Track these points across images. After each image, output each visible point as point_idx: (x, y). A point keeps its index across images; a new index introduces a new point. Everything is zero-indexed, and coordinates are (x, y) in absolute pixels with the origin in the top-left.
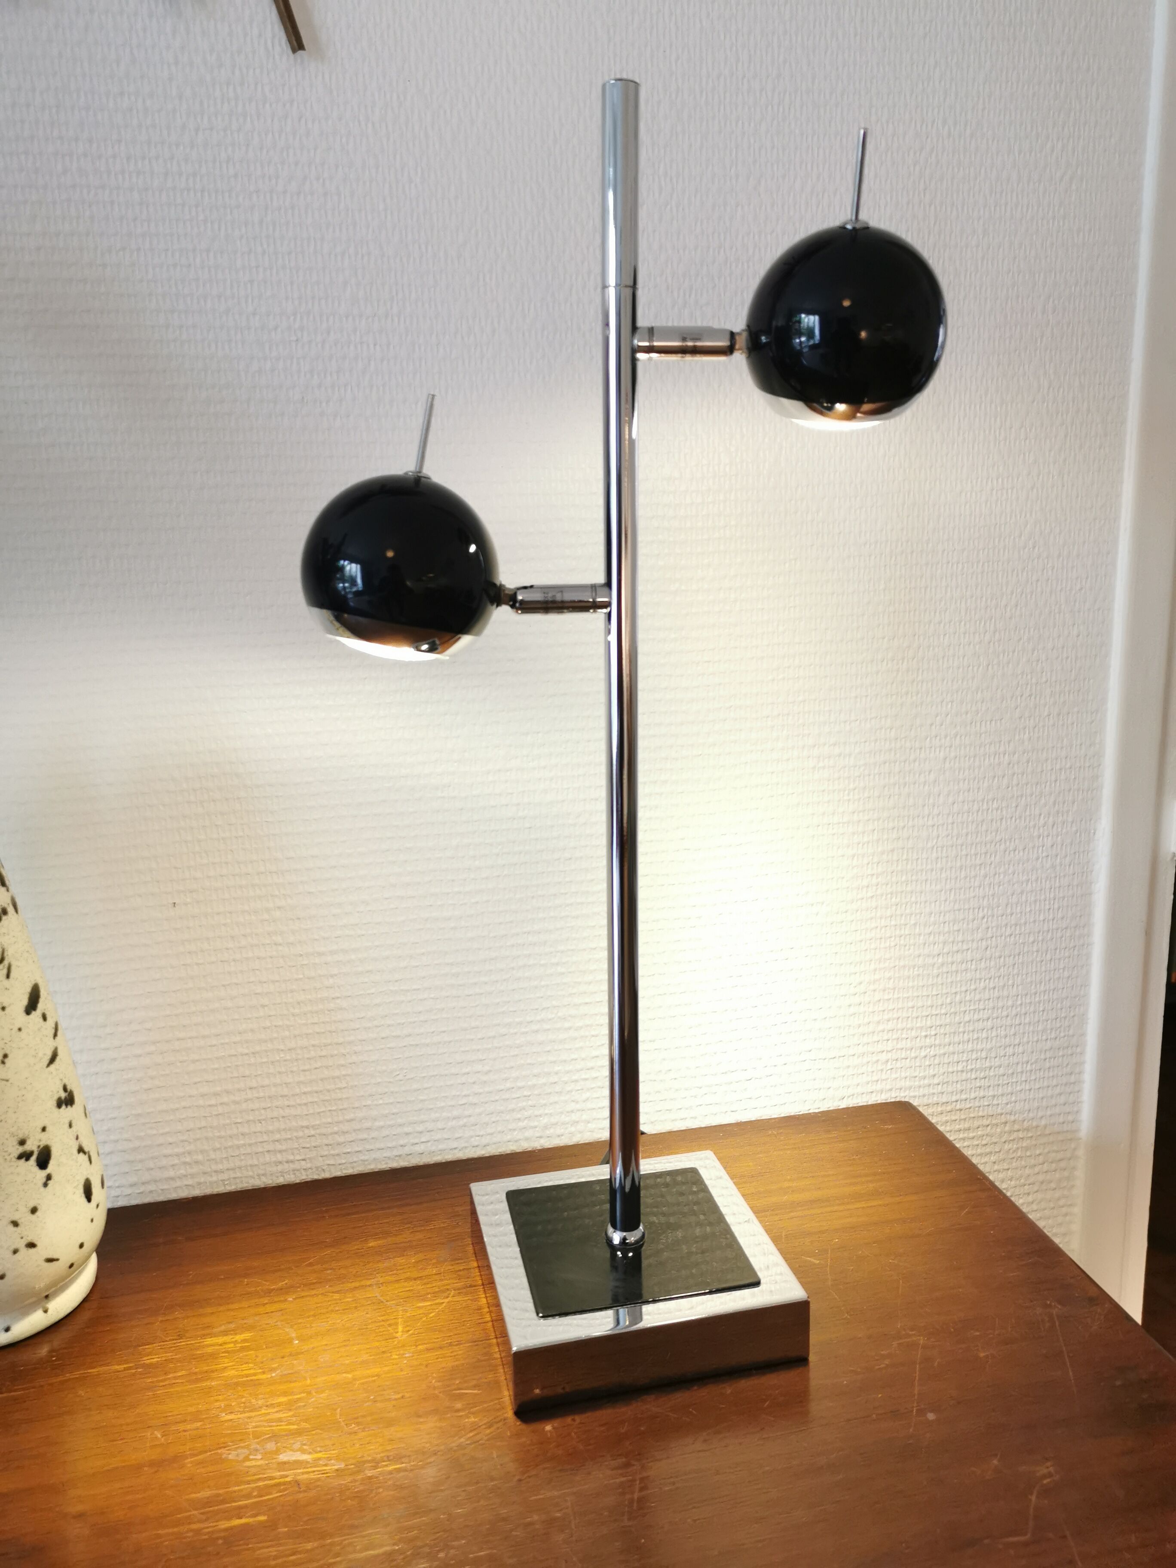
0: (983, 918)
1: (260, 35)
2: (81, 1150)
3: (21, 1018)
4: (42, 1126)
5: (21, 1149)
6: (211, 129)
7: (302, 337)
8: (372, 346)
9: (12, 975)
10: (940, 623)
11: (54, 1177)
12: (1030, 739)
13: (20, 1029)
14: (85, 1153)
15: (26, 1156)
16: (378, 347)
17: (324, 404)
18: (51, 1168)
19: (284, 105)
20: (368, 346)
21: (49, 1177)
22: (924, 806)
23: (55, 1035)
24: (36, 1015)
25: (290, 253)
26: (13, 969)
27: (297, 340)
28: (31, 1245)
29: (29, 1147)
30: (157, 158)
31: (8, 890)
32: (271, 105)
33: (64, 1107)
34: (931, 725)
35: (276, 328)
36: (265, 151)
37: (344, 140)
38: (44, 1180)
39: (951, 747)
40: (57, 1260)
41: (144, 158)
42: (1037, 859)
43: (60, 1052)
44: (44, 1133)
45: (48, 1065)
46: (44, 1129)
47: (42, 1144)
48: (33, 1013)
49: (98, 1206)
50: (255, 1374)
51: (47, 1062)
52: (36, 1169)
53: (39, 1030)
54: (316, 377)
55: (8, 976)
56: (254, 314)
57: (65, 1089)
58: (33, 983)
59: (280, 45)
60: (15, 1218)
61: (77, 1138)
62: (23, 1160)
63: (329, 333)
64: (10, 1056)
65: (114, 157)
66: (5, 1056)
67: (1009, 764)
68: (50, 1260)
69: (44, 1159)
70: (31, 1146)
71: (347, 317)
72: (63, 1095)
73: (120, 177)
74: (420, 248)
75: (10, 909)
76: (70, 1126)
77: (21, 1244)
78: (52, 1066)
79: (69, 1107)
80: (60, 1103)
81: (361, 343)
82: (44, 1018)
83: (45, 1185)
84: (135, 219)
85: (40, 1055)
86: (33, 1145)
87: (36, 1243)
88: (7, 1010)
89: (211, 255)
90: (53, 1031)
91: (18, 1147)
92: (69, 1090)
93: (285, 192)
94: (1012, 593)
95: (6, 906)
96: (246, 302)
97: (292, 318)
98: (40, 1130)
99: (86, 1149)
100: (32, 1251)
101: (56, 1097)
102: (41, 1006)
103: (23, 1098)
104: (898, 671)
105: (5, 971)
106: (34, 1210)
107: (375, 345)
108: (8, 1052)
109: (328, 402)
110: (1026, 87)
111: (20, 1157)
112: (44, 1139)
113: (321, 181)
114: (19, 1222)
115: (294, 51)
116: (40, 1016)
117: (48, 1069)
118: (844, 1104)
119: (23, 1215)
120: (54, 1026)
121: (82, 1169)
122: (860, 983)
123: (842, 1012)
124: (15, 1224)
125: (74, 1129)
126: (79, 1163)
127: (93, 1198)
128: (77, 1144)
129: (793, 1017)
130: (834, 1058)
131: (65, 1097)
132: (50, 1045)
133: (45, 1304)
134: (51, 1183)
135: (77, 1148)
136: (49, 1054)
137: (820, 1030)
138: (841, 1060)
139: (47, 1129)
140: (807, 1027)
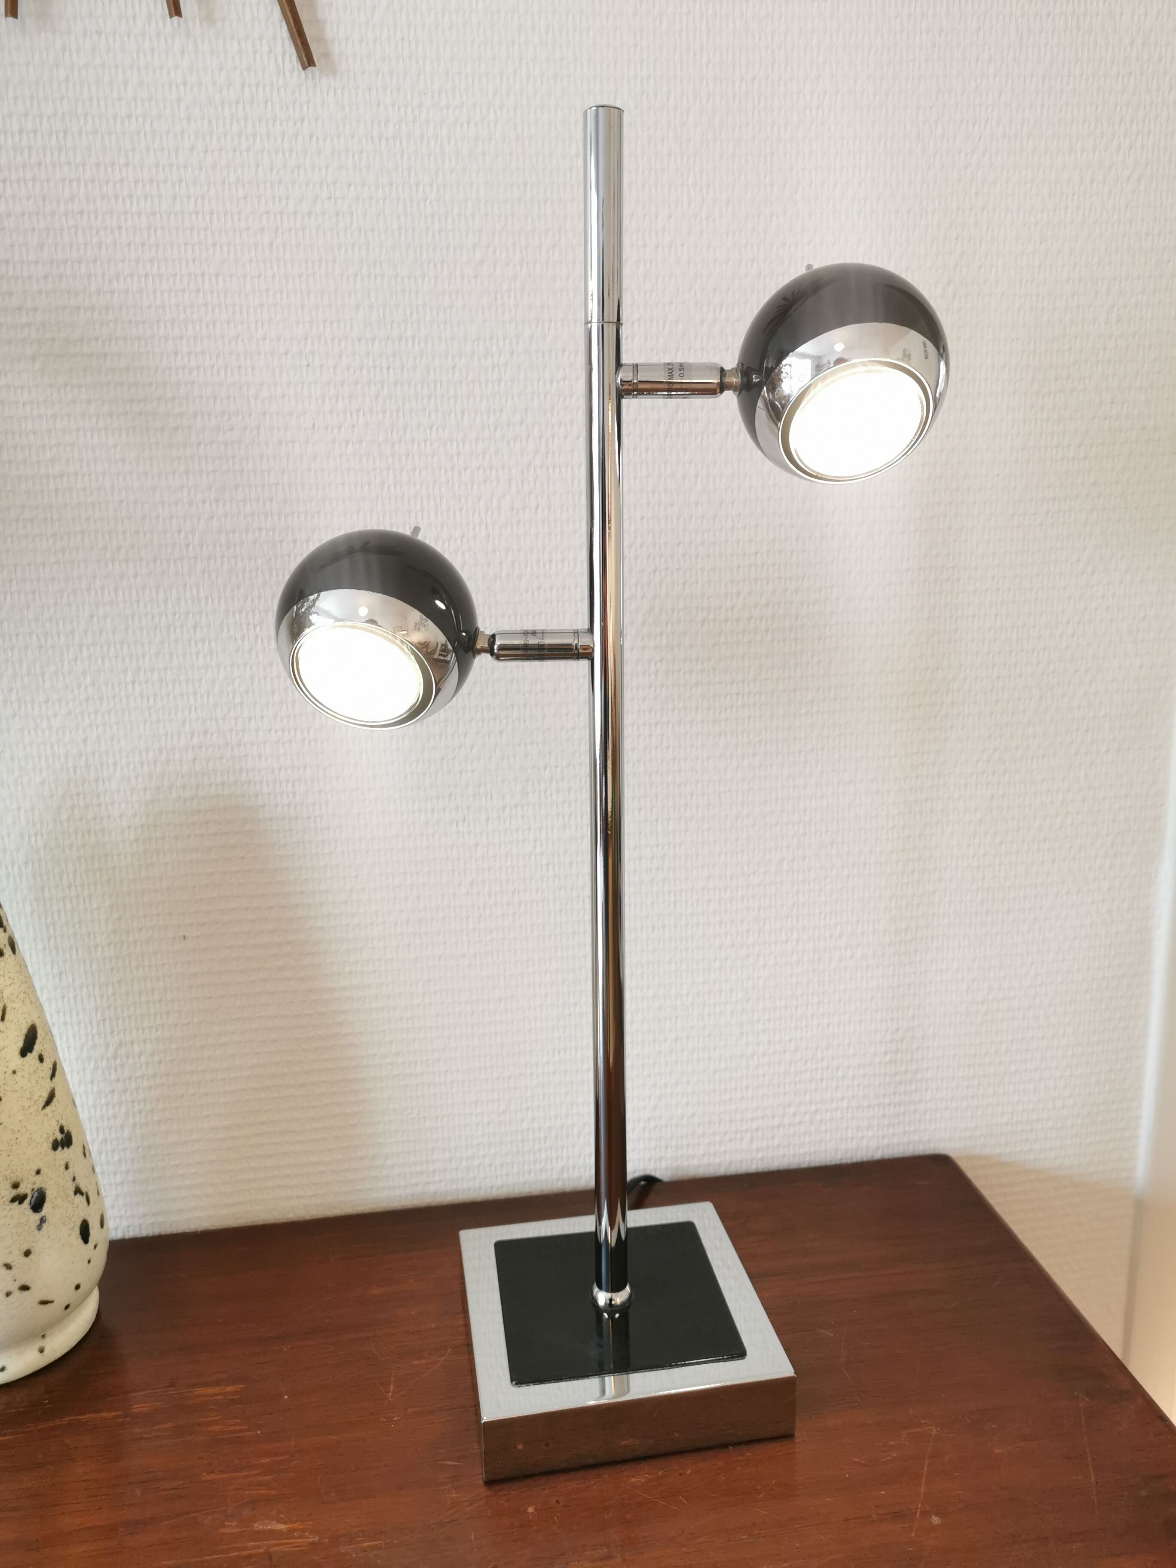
0: (1032, 964)
1: (270, 52)
2: (78, 1191)
3: (16, 1061)
4: (35, 1169)
5: (14, 1192)
6: (221, 150)
7: (313, 362)
8: (385, 370)
9: (7, 1017)
10: (988, 653)
11: (50, 1219)
12: (1086, 776)
13: (14, 1072)
14: (82, 1194)
15: (19, 1199)
16: (391, 371)
17: (336, 430)
18: (46, 1209)
19: (295, 124)
20: (381, 369)
21: (43, 1220)
22: (969, 846)
23: (53, 1076)
24: (32, 1057)
25: (300, 276)
26: (8, 1010)
27: (308, 365)
28: (25, 1288)
29: (22, 1190)
30: (165, 182)
31: (5, 931)
32: (281, 124)
33: (60, 1148)
34: (978, 761)
35: (286, 354)
36: (275, 171)
37: (356, 157)
38: (38, 1222)
39: (999, 784)
40: (52, 1302)
41: (151, 182)
42: (1093, 903)
43: (57, 1093)
44: (38, 1176)
45: (44, 1107)
46: (38, 1172)
47: (36, 1187)
48: (29, 1054)
49: (95, 1247)
50: (241, 1431)
51: (43, 1104)
52: (30, 1212)
53: (35, 1072)
54: (327, 402)
55: (3, 1019)
56: (264, 339)
58: (28, 1024)
59: (291, 61)
60: (9, 1261)
61: (74, 1179)
62: (17, 1203)
63: (340, 356)
64: (4, 1099)
65: (122, 181)
67: (1063, 802)
68: (44, 1303)
69: (38, 1202)
70: (25, 1188)
71: (360, 340)
72: (59, 1136)
73: (128, 202)
74: (435, 267)
76: (67, 1167)
77: (14, 1287)
78: (49, 1109)
79: (66, 1148)
80: (55, 1145)
81: (375, 367)
82: (41, 1059)
83: (39, 1228)
84: (143, 245)
85: (36, 1097)
86: (26, 1188)
87: (30, 1285)
89: (221, 278)
90: (50, 1072)
91: (11, 1190)
92: (66, 1131)
93: (295, 213)
94: (1068, 622)
95: (3, 947)
96: (256, 327)
97: (303, 343)
98: (34, 1173)
99: (84, 1190)
100: (26, 1293)
101: (51, 1139)
102: (37, 1048)
103: (18, 1141)
104: (942, 704)
106: (27, 1253)
107: (388, 368)
108: (2, 1095)
109: (340, 428)
110: (1090, 81)
111: (13, 1200)
112: (38, 1182)
113: (333, 200)
114: (13, 1264)
115: (304, 68)
116: (37, 1057)
117: (44, 1110)
118: (878, 1155)
119: (16, 1258)
120: (51, 1066)
121: (79, 1210)
122: (897, 1030)
123: (877, 1060)
124: (8, 1267)
125: (70, 1170)
126: (76, 1205)
127: (90, 1239)
128: (74, 1185)
129: (825, 1063)
130: (868, 1107)
131: (62, 1138)
132: (47, 1086)
133: (40, 1343)
134: (45, 1226)
135: (74, 1189)
136: (45, 1095)
137: (854, 1077)
138: (876, 1108)
139: (41, 1172)
140: (840, 1073)
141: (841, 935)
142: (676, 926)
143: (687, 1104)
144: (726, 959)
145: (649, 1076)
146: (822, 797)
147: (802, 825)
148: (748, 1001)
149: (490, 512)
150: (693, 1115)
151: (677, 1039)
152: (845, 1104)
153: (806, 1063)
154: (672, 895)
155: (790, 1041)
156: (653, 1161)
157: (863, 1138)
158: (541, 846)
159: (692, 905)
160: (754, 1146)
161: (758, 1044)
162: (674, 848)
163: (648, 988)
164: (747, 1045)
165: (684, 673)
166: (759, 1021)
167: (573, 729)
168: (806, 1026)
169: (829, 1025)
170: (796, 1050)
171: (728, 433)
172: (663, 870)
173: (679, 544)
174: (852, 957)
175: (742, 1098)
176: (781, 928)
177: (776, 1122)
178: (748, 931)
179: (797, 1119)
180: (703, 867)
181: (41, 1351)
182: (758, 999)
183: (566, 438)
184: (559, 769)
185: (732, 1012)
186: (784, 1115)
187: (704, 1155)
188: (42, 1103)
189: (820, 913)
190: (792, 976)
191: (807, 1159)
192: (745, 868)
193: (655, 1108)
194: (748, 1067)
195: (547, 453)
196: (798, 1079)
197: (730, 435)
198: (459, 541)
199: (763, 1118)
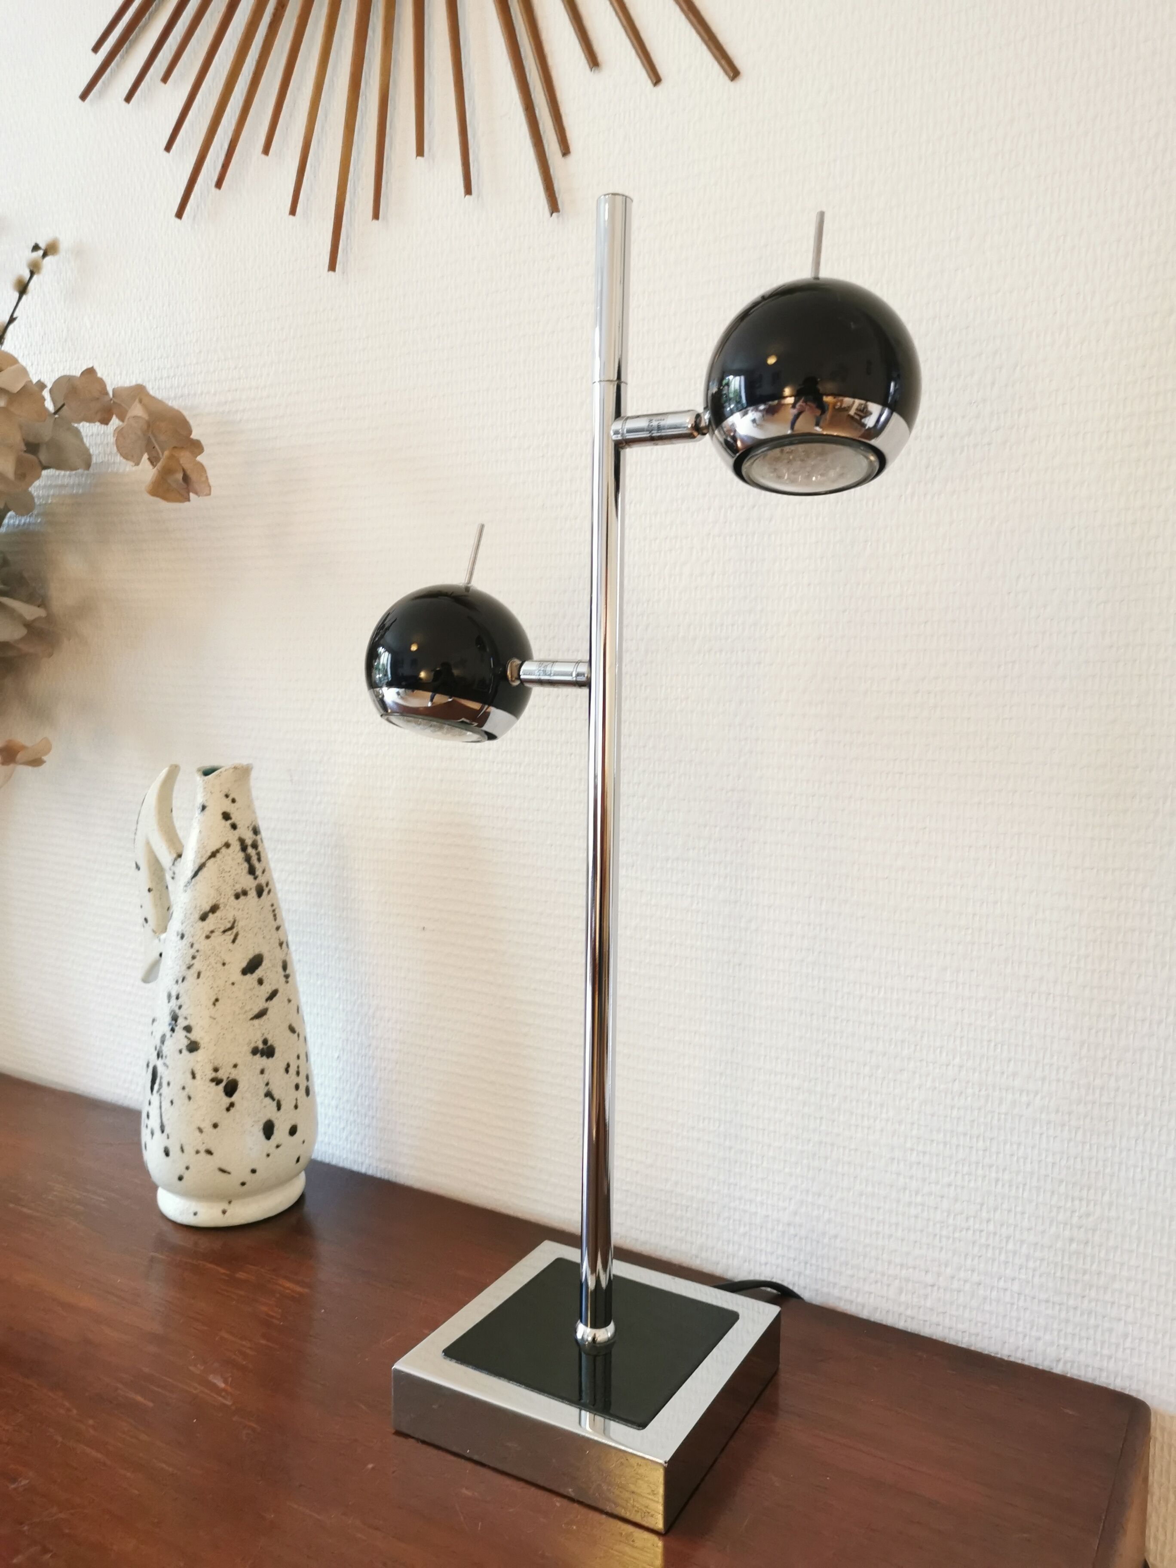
2: (269, 1094)
3: (236, 976)
4: (234, 1062)
5: (214, 1075)
7: (547, 453)
9: (237, 941)
11: (237, 1105)
13: (233, 984)
14: (273, 1099)
15: (217, 1081)
17: (560, 509)
18: (235, 1098)
19: (548, 261)
21: (232, 1105)
23: (269, 999)
24: (252, 978)
25: (543, 384)
26: (239, 937)
27: (544, 456)
28: (209, 1152)
29: (220, 1075)
31: (255, 878)
32: (538, 263)
33: (258, 1055)
35: (529, 447)
36: (532, 301)
38: (228, 1105)
40: (229, 1173)
43: (269, 1013)
44: (235, 1069)
45: (252, 1019)
46: (235, 1066)
47: (232, 1077)
48: (250, 975)
51: (254, 1016)
52: (222, 1094)
53: (251, 990)
54: (554, 486)
55: (234, 941)
56: (515, 437)
57: (265, 1042)
58: (257, 952)
60: (202, 1126)
61: (267, 1084)
62: (214, 1084)
63: (568, 446)
64: (220, 1001)
66: (217, 1000)
68: (223, 1171)
69: (231, 1088)
70: (222, 1074)
72: (261, 1046)
73: (437, 341)
75: (253, 893)
76: (262, 1072)
77: (202, 1149)
78: (256, 1022)
79: (265, 1058)
80: (255, 1051)
82: (260, 982)
83: (228, 1109)
85: (247, 1009)
86: (224, 1075)
87: (213, 1151)
88: (226, 966)
90: (267, 995)
91: (213, 1072)
92: (269, 1044)
93: (543, 333)
95: (248, 889)
96: (510, 428)
97: (541, 437)
98: (232, 1065)
99: (276, 1096)
100: (209, 1157)
101: (253, 1045)
102: (259, 973)
103: (224, 1036)
105: (232, 937)
106: (215, 1126)
108: (220, 997)
109: (563, 506)
111: (212, 1080)
112: (234, 1074)
114: (204, 1130)
116: (257, 979)
117: (252, 1021)
118: (1058, 1369)
119: (207, 1126)
120: (270, 991)
121: (268, 1111)
122: (1088, 1215)
123: (1059, 1245)
124: (200, 1130)
125: (266, 1075)
126: (264, 1105)
127: (273, 1137)
128: (267, 1088)
129: (991, 1227)
130: (1047, 1301)
131: (263, 1049)
132: (261, 1004)
133: (224, 1205)
134: (232, 1110)
135: (265, 1091)
136: (256, 1011)
137: (1028, 1257)
138: (1057, 1308)
139: (238, 1067)
140: (1010, 1246)
141: (1014, 1075)
142: (824, 1016)
143: (829, 1221)
144: (878, 1067)
145: (791, 1175)
146: (996, 903)
147: (970, 931)
148: (900, 1123)
149: (673, 578)
150: (836, 1237)
151: (821, 1143)
152: (1016, 1287)
153: (967, 1219)
154: (822, 981)
155: (949, 1185)
156: (791, 1273)
157: (1039, 1339)
158: (698, 903)
159: (843, 997)
160: (903, 1298)
161: (911, 1177)
162: (826, 930)
163: (794, 1076)
164: (898, 1174)
165: (844, 745)
166: (912, 1150)
167: (733, 790)
168: (970, 1174)
169: (997, 1180)
170: (956, 1200)
171: (901, 496)
172: (813, 953)
173: (844, 611)
174: (1028, 1105)
175: (890, 1236)
176: (942, 1047)
177: (929, 1279)
178: (903, 1041)
179: (955, 1285)
180: (856, 957)
181: (224, 1212)
182: (913, 1124)
183: (743, 507)
184: (718, 829)
185: (882, 1131)
186: (939, 1274)
187: (846, 1288)
188: (251, 1015)
189: (989, 1041)
190: (952, 1107)
191: (966, 1339)
192: (902, 969)
193: (795, 1213)
194: (898, 1201)
195: (726, 522)
196: (957, 1235)
197: (903, 498)
198: (645, 605)
199: (914, 1268)
